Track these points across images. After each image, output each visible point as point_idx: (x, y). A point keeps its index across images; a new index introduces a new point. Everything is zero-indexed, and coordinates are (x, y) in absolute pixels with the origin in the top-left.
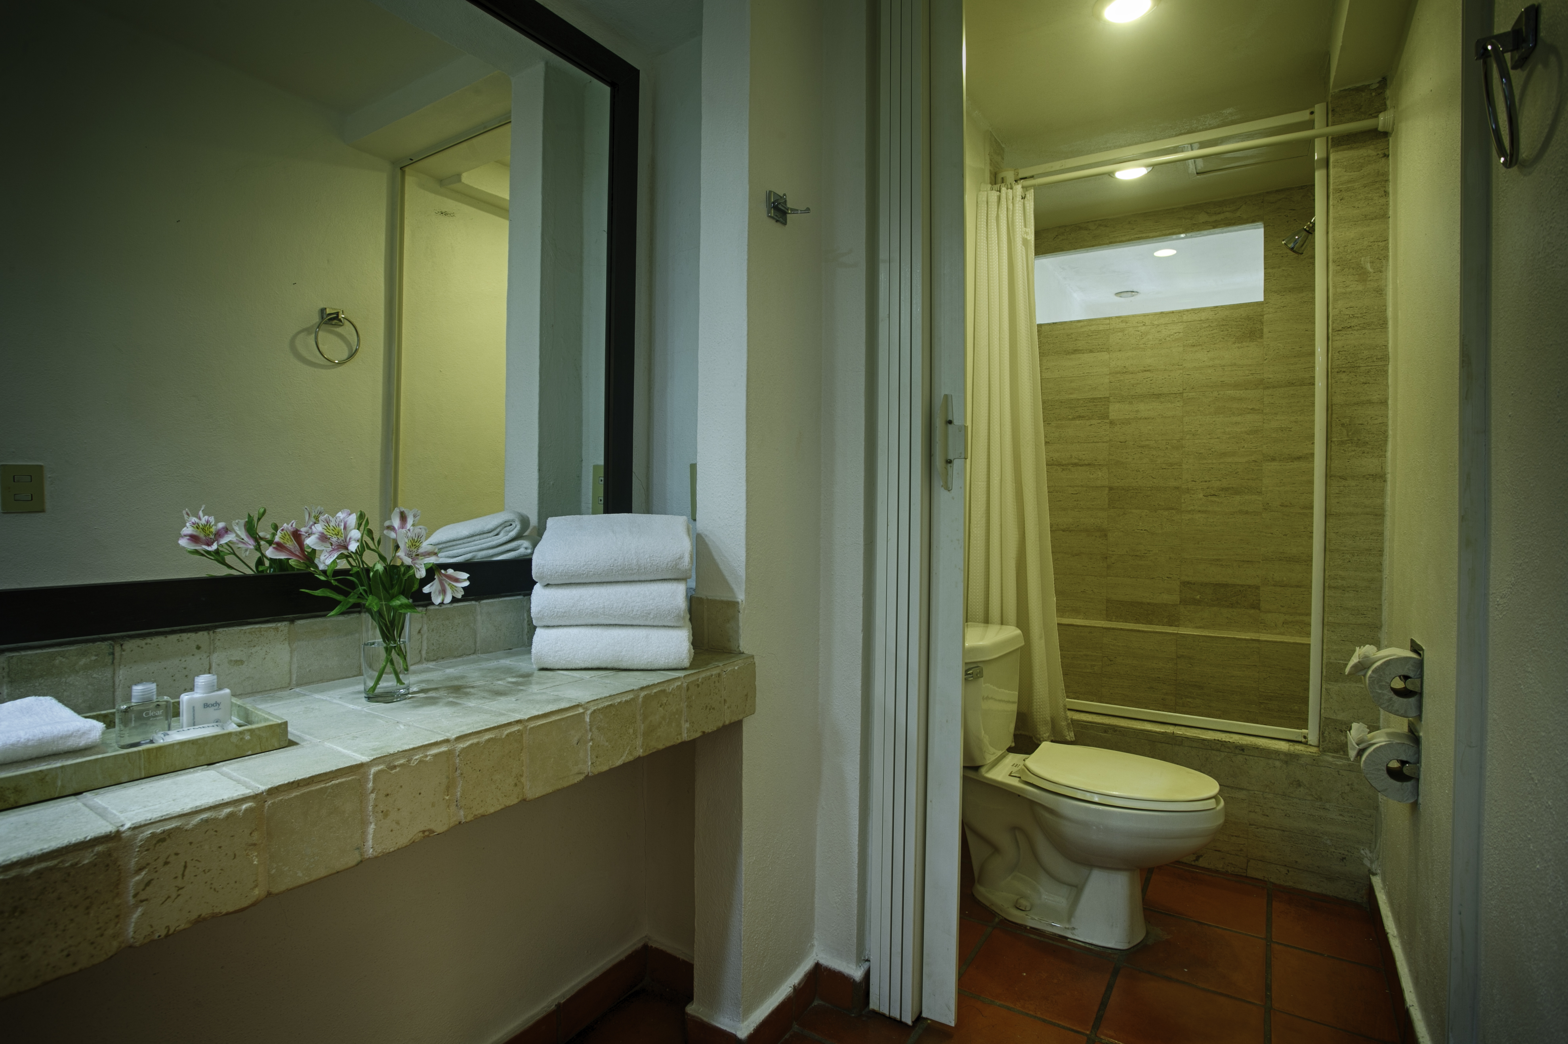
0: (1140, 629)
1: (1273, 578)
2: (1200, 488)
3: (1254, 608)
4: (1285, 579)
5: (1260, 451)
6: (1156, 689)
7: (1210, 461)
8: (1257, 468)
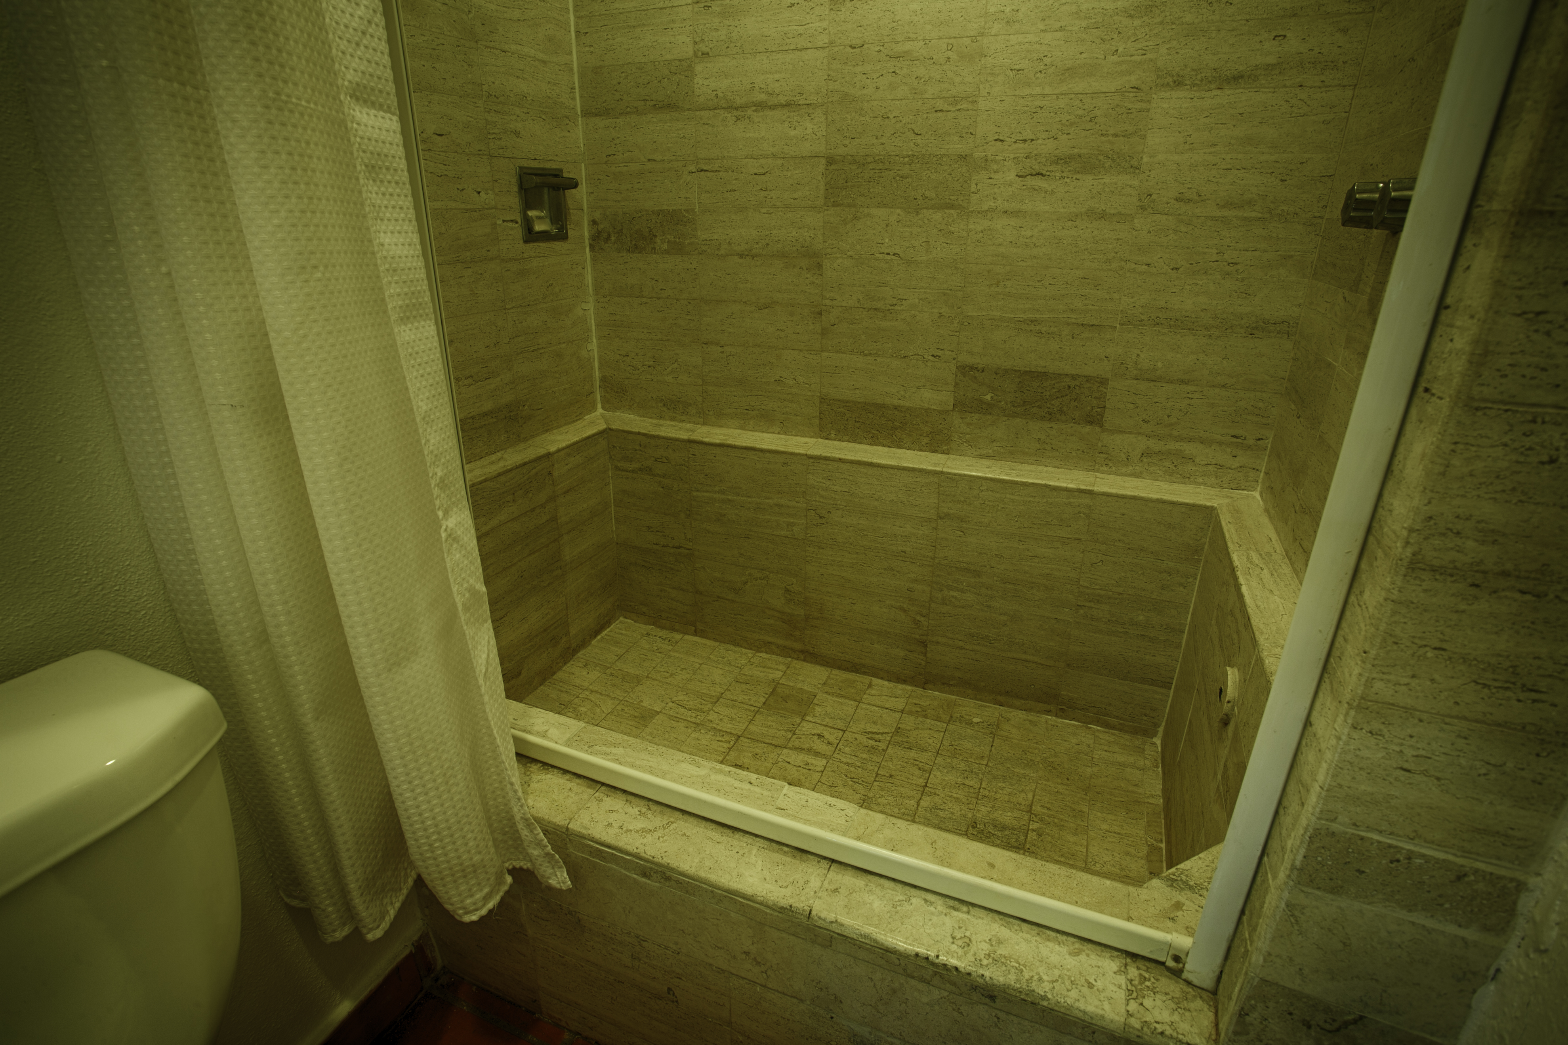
0: (874, 461)
1: (1136, 363)
2: (1012, 156)
3: (1091, 423)
4: (1160, 365)
5: (1151, 60)
6: (898, 572)
7: (1037, 90)
8: (1139, 105)
